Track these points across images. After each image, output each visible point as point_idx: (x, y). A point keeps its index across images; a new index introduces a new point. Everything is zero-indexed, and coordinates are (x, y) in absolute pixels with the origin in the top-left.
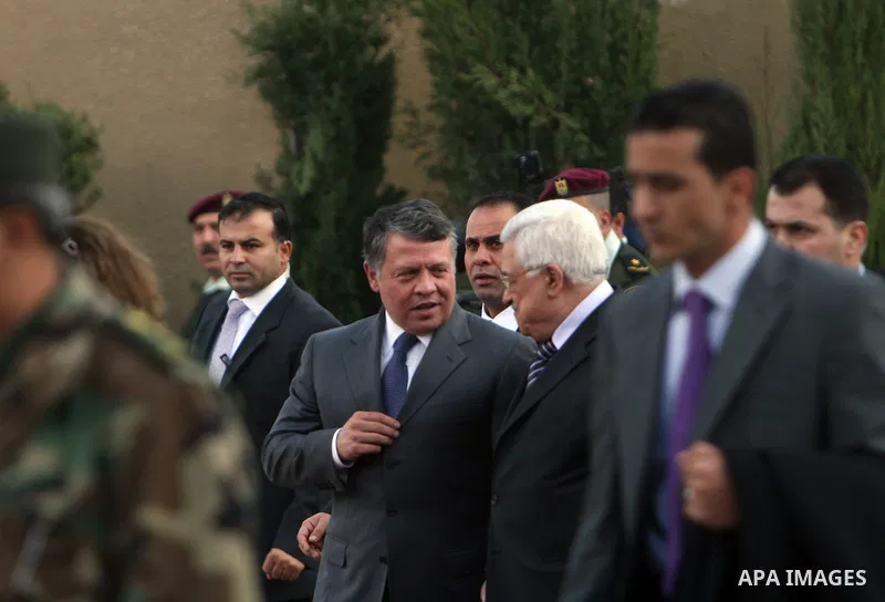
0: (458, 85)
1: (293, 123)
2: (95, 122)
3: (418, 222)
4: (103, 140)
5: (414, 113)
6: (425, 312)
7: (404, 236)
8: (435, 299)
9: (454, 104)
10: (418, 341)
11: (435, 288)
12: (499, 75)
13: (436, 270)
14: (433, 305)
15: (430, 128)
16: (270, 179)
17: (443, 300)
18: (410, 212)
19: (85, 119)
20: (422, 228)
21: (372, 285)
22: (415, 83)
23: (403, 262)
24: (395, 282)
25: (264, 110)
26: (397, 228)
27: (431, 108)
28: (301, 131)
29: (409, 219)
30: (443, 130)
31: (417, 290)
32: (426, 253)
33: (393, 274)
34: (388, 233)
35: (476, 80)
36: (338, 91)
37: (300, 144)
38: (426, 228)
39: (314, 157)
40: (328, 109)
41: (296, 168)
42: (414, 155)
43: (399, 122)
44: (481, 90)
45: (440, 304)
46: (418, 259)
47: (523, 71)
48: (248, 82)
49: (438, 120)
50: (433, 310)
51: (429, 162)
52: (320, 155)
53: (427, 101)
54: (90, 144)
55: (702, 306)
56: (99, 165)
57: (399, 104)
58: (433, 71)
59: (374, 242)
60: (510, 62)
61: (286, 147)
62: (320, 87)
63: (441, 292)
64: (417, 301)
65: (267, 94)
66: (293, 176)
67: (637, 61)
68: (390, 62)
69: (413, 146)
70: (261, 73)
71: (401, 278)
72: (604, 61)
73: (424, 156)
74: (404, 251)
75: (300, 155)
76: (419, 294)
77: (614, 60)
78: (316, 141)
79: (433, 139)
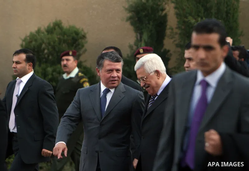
0: (184, 22)
1: (139, 32)
2: (86, 31)
3: (113, 57)
4: (87, 36)
5: (172, 29)
6: (113, 82)
7: (109, 61)
8: (116, 79)
9: (183, 27)
10: (110, 91)
11: (117, 76)
12: (195, 19)
13: (118, 70)
14: (116, 80)
15: (176, 33)
16: (133, 47)
17: (119, 79)
18: (111, 54)
19: (83, 30)
20: (114, 58)
21: (98, 74)
22: (172, 21)
23: (108, 68)
24: (106, 73)
25: (131, 28)
26: (107, 58)
27: (177, 28)
28: (141, 34)
29: (111, 56)
30: (180, 34)
31: (112, 76)
32: (115, 66)
33: (105, 71)
34: (105, 60)
35: (189, 20)
36: (151, 23)
37: (141, 37)
38: (115, 59)
39: (145, 41)
40: (149, 28)
41: (140, 44)
42: (172, 40)
43: (168, 32)
44: (190, 23)
45: (118, 80)
46: (113, 67)
47: (202, 18)
48: (127, 20)
49: (178, 31)
50: (115, 82)
51: (176, 42)
52: (146, 41)
53: (176, 26)
54: (84, 37)
55: (205, 85)
56: (86, 42)
57: (168, 27)
58: (177, 18)
59: (100, 62)
60: (198, 16)
61: (137, 38)
62: (147, 22)
63: (118, 77)
64: (112, 79)
65: (132, 24)
66: (139, 46)
67: (233, 16)
68: (166, 15)
69: (172, 38)
70: (130, 18)
71: (107, 72)
72: (224, 15)
73: (175, 41)
74: (109, 65)
75: (141, 41)
76: (113, 77)
77: (227, 16)
78: (145, 37)
79: (177, 36)
